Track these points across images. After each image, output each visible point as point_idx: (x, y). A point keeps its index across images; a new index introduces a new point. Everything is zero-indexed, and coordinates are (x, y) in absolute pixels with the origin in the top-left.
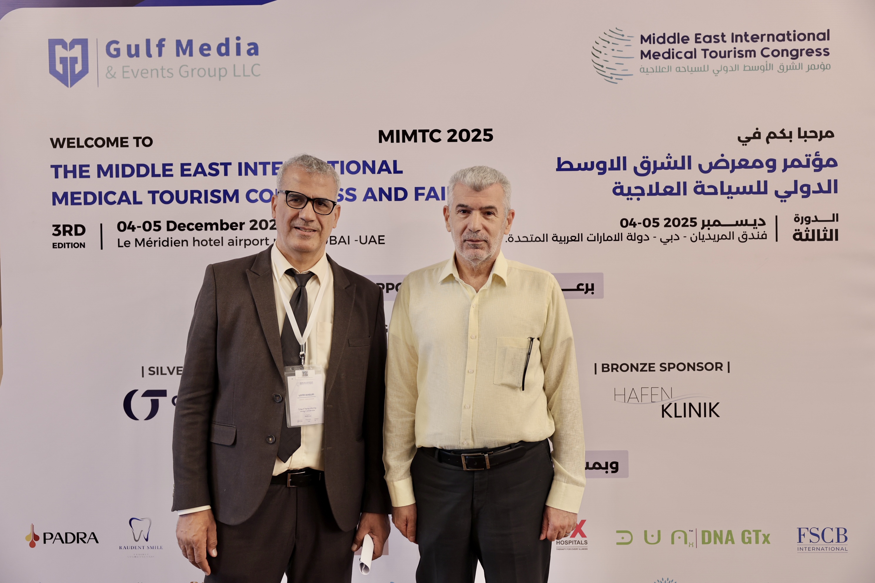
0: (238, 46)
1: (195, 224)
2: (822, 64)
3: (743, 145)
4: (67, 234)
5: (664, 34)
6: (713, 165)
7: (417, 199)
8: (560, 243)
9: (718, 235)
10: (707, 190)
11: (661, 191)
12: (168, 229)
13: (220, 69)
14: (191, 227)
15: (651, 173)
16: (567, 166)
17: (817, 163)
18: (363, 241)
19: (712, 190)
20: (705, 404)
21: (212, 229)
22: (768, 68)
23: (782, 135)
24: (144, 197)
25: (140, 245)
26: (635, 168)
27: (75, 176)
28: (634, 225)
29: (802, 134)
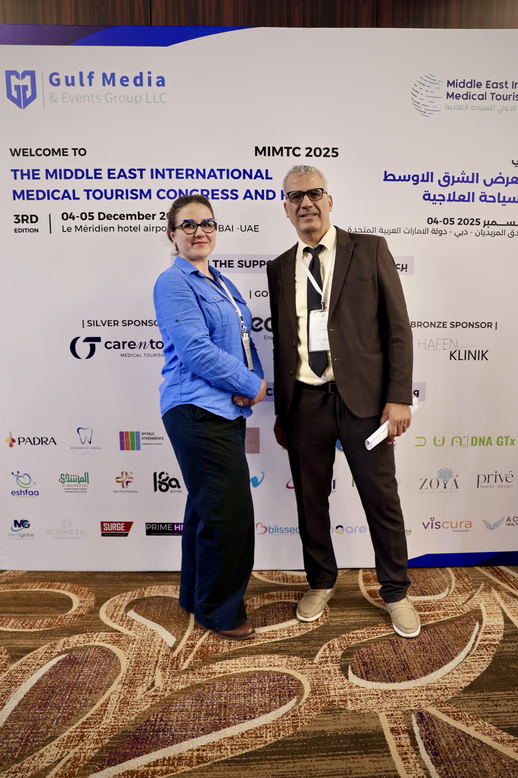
0: (150, 78)
1: (119, 215)
3: (515, 166)
4: (25, 222)
5: (464, 80)
8: (384, 234)
9: (494, 232)
10: (488, 199)
11: (457, 198)
12: (100, 219)
13: (136, 97)
14: (116, 217)
15: (450, 185)
16: (391, 178)
18: (243, 229)
19: (492, 199)
20: (479, 351)
21: (131, 219)
24: (81, 194)
25: (79, 230)
26: (439, 181)
27: (29, 178)
28: (437, 222)
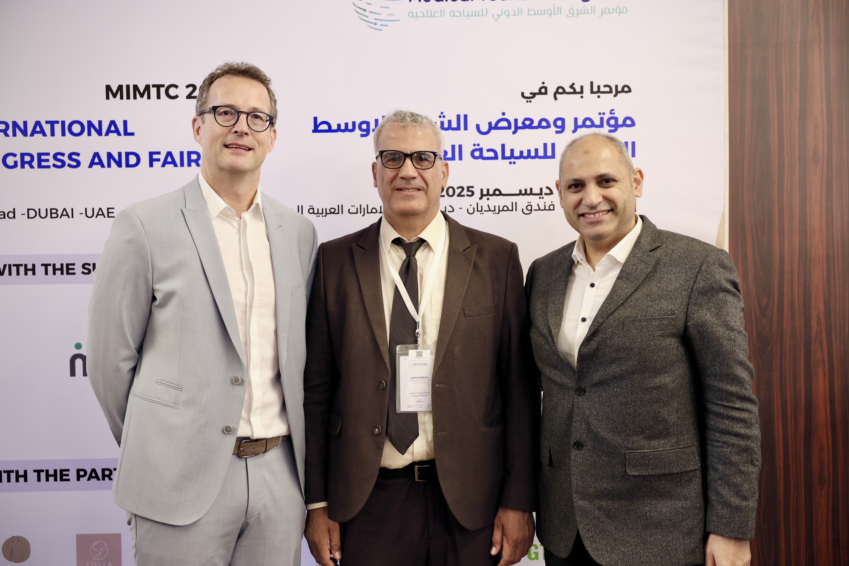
2: (618, 7)
3: (527, 102)
6: (493, 126)
7: (151, 165)
8: (317, 216)
9: (499, 206)
10: (486, 154)
16: (324, 127)
17: (612, 122)
18: (90, 214)
19: (492, 154)
22: (556, 12)
23: (572, 90)
29: (595, 89)
